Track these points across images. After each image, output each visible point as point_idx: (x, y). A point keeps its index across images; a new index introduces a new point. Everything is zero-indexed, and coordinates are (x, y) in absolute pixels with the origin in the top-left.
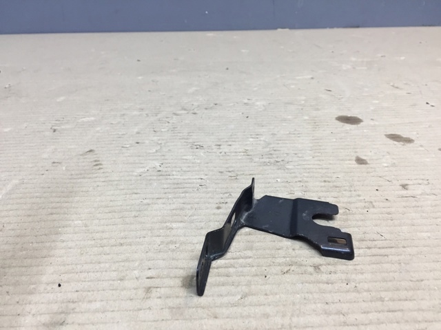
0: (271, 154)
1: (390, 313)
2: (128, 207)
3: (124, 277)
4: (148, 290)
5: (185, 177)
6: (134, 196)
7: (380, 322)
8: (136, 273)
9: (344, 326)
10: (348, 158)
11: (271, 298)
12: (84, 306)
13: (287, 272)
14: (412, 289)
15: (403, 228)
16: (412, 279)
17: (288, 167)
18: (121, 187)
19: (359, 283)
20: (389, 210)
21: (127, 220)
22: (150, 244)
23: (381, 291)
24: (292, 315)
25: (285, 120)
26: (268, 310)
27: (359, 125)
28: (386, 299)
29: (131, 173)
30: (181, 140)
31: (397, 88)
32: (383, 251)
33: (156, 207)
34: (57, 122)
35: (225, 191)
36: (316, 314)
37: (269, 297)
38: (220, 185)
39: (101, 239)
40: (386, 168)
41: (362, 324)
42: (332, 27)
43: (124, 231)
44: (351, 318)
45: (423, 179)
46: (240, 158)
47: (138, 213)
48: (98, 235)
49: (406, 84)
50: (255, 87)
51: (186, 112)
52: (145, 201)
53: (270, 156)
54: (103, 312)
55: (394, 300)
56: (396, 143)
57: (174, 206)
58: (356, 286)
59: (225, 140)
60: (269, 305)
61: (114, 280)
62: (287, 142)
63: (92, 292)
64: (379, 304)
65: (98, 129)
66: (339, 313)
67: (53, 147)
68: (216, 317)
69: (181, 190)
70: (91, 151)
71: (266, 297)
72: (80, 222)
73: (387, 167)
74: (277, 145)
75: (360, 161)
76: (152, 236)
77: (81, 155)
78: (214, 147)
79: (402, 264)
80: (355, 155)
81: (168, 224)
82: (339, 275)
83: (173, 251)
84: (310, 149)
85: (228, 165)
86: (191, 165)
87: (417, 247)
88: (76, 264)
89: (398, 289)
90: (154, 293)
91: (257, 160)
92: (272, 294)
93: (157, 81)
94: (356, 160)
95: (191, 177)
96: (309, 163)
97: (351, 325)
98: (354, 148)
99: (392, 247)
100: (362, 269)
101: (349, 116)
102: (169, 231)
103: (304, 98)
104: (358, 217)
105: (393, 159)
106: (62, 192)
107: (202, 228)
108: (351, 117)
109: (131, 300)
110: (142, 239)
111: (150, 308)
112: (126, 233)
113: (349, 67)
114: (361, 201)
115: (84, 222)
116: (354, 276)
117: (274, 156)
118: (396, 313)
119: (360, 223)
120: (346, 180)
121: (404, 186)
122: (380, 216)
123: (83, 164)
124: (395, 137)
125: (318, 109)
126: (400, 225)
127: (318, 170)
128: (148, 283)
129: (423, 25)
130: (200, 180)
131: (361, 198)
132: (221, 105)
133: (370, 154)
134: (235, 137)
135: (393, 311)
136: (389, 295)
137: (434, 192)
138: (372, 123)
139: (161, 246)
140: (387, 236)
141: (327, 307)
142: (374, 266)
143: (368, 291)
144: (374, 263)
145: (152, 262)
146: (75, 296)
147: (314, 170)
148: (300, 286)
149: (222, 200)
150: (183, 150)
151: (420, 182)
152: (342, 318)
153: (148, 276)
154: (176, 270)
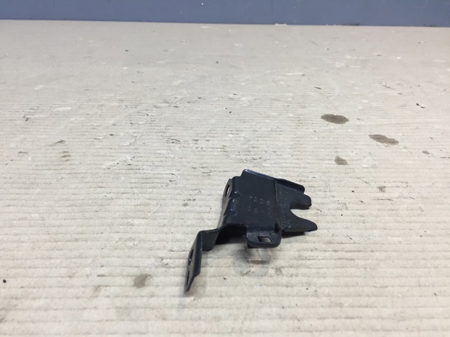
0: (249, 151)
1: (348, 320)
2: (90, 202)
3: (74, 274)
4: (97, 288)
5: (155, 172)
6: (99, 190)
7: (335, 329)
8: (87, 270)
9: (297, 332)
10: (328, 158)
11: (225, 300)
12: (27, 303)
13: (246, 273)
14: (374, 296)
15: (374, 231)
16: (376, 285)
17: (264, 165)
18: (87, 180)
19: (320, 287)
20: (362, 212)
21: (87, 214)
22: (107, 241)
23: (342, 296)
24: (245, 319)
25: (268, 117)
26: (221, 312)
27: (344, 125)
28: (346, 305)
29: (99, 166)
30: (158, 134)
31: (389, 88)
32: (349, 255)
33: (120, 201)
34: (31, 111)
35: (194, 187)
36: (270, 319)
37: (224, 299)
38: (191, 181)
39: (56, 234)
40: (366, 170)
41: (317, 331)
42: (331, 24)
43: (82, 226)
44: (306, 324)
45: (402, 182)
46: (216, 153)
47: (100, 207)
48: (54, 230)
49: (399, 84)
50: (243, 82)
51: (167, 105)
52: (109, 196)
53: (247, 153)
54: (46, 310)
55: (353, 307)
56: (379, 143)
57: (138, 202)
58: (316, 291)
59: (203, 135)
60: (223, 308)
61: (62, 277)
62: (267, 139)
63: (37, 289)
64: (337, 310)
65: (73, 119)
66: (294, 318)
67: (22, 136)
68: (164, 319)
69: (149, 185)
70: (61, 142)
71: (220, 299)
72: (37, 215)
73: (367, 168)
74: (256, 142)
75: (340, 161)
76: (110, 233)
77: (50, 146)
78: (191, 142)
79: (368, 269)
80: (336, 155)
81: (130, 220)
82: (300, 279)
83: (130, 248)
84: (290, 147)
85: (202, 161)
86: (163, 159)
87: (386, 251)
88: (26, 259)
89: (359, 295)
90: (103, 292)
91: (234, 156)
92: (227, 296)
93: (143, 73)
94: (335, 160)
95: (162, 172)
96: (287, 161)
97: (305, 331)
98: (336, 148)
99: (360, 251)
100: (325, 273)
101: (335, 115)
102: (129, 227)
103: (292, 95)
104: (329, 218)
105: (374, 160)
106: (24, 183)
107: (164, 226)
108: (337, 116)
109: (78, 298)
110: (99, 236)
111: (96, 308)
112: (84, 228)
113: (343, 65)
114: (334, 202)
115: (42, 215)
116: (315, 280)
117: (252, 153)
118: (353, 321)
119: (330, 225)
120: (322, 180)
121: (381, 189)
122: (352, 218)
123: (51, 155)
124: (379, 138)
125: (304, 107)
126: (371, 229)
127: (295, 169)
128: (98, 281)
129: (425, 26)
130: (170, 176)
131: (335, 199)
132: (205, 99)
133: (351, 154)
134: (215, 132)
135: (351, 318)
136: (350, 300)
137: (412, 195)
138: (358, 123)
139: (119, 243)
140: (356, 239)
141: (283, 311)
142: (339, 270)
143: (328, 296)
144: (339, 267)
145: (106, 259)
146: (19, 292)
147: (291, 169)
148: (258, 288)
149: (190, 197)
150: (157, 144)
151: (399, 184)
152: (296, 323)
153: (100, 273)
154: (130, 269)
